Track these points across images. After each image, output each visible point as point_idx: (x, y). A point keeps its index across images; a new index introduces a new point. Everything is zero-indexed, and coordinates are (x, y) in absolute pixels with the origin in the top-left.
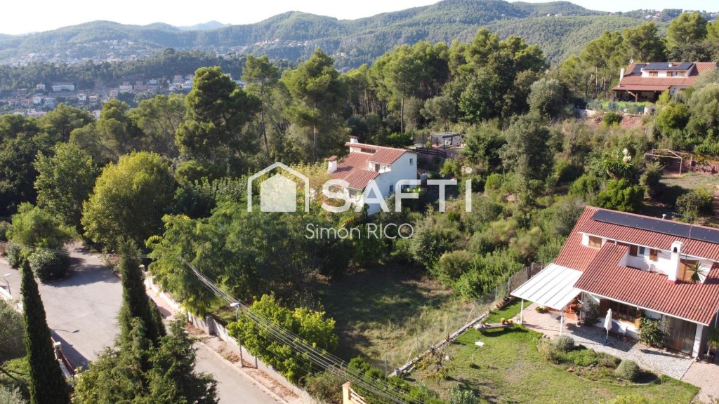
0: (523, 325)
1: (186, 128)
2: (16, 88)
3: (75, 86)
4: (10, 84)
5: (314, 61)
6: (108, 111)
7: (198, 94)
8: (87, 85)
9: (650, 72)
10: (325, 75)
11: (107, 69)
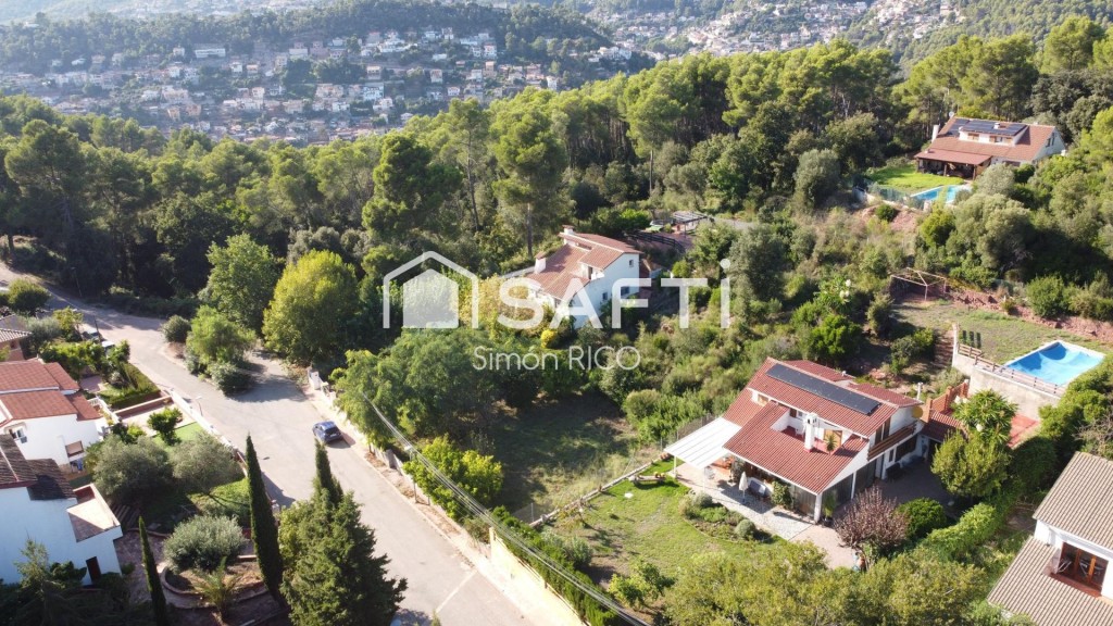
0: (677, 478)
1: (374, 207)
2: (144, 53)
3: (227, 50)
4: (136, 48)
5: (527, 124)
6: (283, 164)
7: (387, 170)
8: (244, 49)
9: (970, 135)
10: (538, 143)
11: (271, 22)
